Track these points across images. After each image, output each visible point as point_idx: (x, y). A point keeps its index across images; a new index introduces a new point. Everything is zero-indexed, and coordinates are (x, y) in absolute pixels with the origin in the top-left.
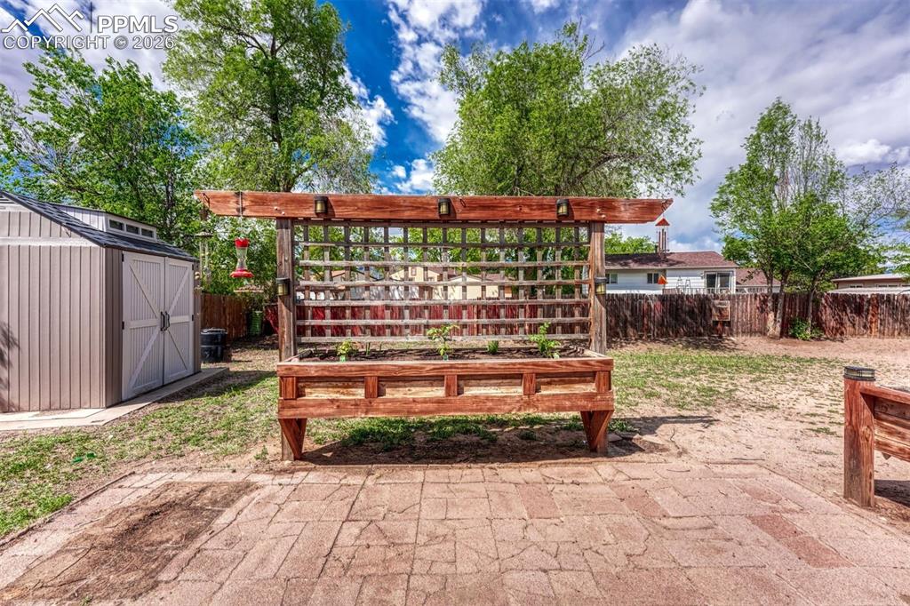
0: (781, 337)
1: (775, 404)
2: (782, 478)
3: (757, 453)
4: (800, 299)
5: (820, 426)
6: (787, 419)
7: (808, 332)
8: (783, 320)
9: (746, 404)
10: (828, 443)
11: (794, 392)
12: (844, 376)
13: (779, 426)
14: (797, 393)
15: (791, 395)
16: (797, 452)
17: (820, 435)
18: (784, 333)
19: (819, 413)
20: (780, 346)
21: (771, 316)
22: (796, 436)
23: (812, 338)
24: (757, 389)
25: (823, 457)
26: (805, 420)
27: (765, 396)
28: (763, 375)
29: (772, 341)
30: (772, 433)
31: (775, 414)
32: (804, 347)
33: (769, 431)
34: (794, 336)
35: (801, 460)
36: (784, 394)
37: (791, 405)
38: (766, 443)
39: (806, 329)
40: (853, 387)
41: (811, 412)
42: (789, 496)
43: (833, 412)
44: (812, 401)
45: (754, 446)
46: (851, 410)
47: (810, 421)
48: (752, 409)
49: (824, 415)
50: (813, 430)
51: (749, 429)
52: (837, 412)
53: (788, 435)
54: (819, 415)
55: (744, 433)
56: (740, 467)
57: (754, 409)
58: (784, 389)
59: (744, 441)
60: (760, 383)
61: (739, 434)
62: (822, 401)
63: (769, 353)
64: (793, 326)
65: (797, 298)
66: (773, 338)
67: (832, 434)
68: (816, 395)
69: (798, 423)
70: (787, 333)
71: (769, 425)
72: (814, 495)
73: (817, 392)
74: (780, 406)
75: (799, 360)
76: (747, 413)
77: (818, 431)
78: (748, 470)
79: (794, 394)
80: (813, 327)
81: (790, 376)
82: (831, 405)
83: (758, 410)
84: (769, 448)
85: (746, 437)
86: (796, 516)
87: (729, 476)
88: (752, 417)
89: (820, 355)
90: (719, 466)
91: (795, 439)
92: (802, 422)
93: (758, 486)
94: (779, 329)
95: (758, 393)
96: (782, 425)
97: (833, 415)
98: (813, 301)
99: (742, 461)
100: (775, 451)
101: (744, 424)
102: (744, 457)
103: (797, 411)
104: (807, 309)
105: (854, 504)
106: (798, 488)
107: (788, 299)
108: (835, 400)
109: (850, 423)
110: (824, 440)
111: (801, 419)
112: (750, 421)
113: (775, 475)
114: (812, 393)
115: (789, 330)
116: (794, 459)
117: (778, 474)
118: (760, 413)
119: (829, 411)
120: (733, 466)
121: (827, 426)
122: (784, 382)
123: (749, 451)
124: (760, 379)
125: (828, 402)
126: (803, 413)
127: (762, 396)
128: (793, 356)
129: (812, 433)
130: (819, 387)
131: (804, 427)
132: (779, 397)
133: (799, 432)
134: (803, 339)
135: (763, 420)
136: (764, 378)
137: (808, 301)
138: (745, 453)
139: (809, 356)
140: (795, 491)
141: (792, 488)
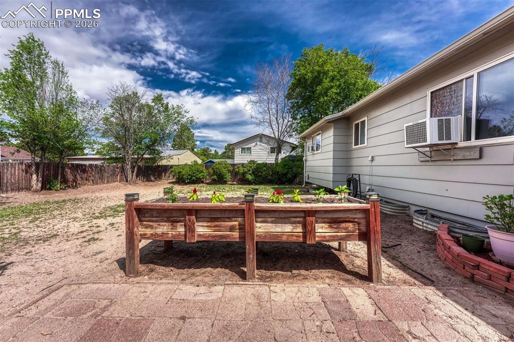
0: (41, 191)
1: (55, 233)
2: (88, 285)
3: (59, 275)
4: (53, 166)
5: (89, 237)
6: (68, 241)
7: (58, 186)
8: (43, 179)
9: (33, 240)
10: (98, 246)
11: (64, 222)
12: (125, 200)
13: (65, 247)
14: (66, 222)
15: (63, 224)
16: (85, 260)
17: (91, 243)
18: (43, 188)
19: (84, 230)
20: (41, 196)
21: (34, 177)
22: (78, 249)
23: (61, 189)
24: (38, 227)
25: (99, 256)
26: (79, 237)
27: (46, 230)
28: (37, 216)
29: (36, 193)
30: (62, 254)
31: (58, 240)
32: (57, 194)
33: (59, 254)
34: (50, 189)
35: (89, 265)
36: (59, 225)
37: (66, 230)
38: (61, 263)
39: (58, 184)
40: (130, 206)
41: (80, 231)
42: (99, 296)
43: (91, 227)
44: (77, 224)
45: (53, 270)
46: (129, 221)
47: (82, 236)
48: (39, 242)
49: (87, 230)
50: (86, 241)
51: (43, 259)
52: (93, 226)
53: (73, 251)
54: (85, 231)
55: (41, 264)
56: (53, 296)
57: (41, 241)
58: (57, 221)
59: (44, 270)
60: (37, 222)
61: (37, 265)
62: (82, 222)
63: (35, 201)
64: (49, 183)
65: (52, 166)
66: (36, 191)
67: (97, 239)
68: (77, 220)
69: (76, 241)
70: (46, 187)
71: (57, 249)
72: (112, 285)
73: (77, 218)
74: (59, 233)
75: (57, 202)
76: (37, 246)
77: (89, 241)
78: (61, 293)
79: (64, 223)
80: (61, 183)
81: (56, 213)
82: (89, 223)
83: (44, 241)
84: (64, 266)
85: (44, 266)
86: (111, 309)
87: (47, 310)
88: (42, 248)
89: (67, 198)
90: (32, 307)
91: (79, 252)
92: (78, 239)
93: (75, 304)
94: (40, 185)
95: (40, 229)
96: (67, 246)
97: (92, 228)
98: (61, 167)
99: (51, 290)
100: (70, 266)
101: (38, 256)
102: (50, 284)
103: (71, 233)
104: (58, 172)
105: (132, 277)
106: (101, 286)
107: (46, 166)
108: (89, 220)
109: (129, 229)
110: (95, 245)
111: (77, 237)
112: (41, 251)
113: (83, 286)
114: (75, 219)
115: (46, 186)
116: (85, 266)
117: (84, 284)
118: (47, 243)
119: (90, 227)
120: (46, 299)
121: (92, 236)
122: (54, 217)
123: (52, 277)
124: (36, 219)
125: (86, 222)
126: (75, 233)
127: (43, 230)
128: (51, 200)
129: (86, 244)
130: (76, 215)
131: (81, 242)
132: (56, 228)
133: (78, 246)
134: (56, 190)
135: (51, 247)
136: (39, 218)
137: (58, 167)
138: (49, 280)
139: (61, 199)
140: (101, 290)
141: (98, 289)
